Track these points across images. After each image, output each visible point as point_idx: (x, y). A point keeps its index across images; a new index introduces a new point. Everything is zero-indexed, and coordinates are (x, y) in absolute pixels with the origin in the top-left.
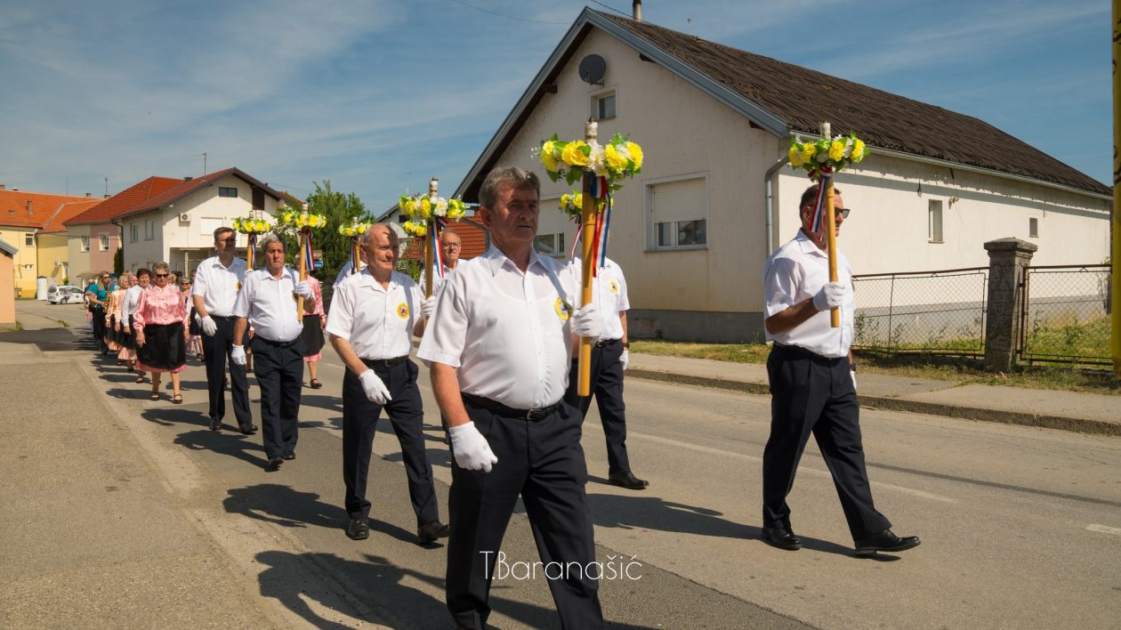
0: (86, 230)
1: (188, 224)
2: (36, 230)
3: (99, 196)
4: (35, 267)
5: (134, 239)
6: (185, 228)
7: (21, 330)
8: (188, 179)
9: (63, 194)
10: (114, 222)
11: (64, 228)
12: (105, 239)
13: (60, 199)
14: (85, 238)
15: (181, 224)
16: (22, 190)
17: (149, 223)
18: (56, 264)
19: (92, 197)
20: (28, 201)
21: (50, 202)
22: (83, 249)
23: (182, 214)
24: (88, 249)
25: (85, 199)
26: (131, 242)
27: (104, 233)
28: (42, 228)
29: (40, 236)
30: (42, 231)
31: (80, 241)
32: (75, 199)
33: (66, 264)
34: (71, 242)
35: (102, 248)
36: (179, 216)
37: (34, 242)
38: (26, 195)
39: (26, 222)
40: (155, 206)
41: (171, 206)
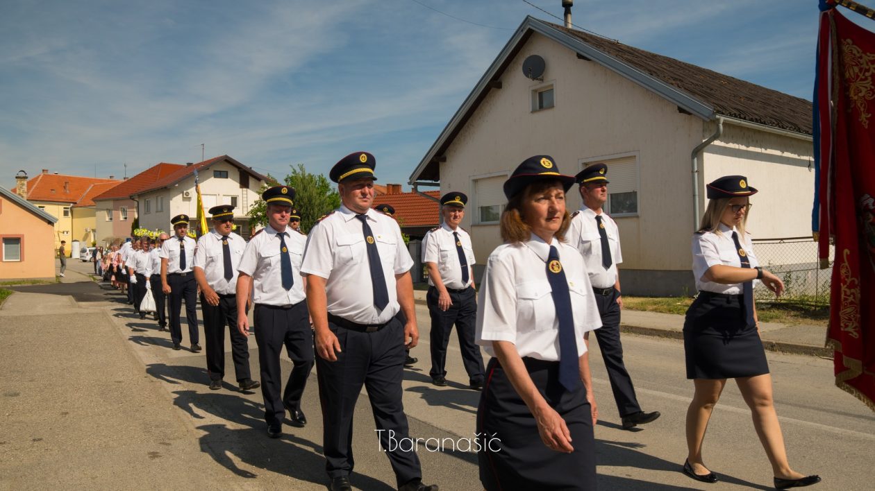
0: (110, 204)
1: (190, 199)
2: (72, 205)
3: (120, 179)
4: (70, 233)
5: (148, 211)
6: (188, 202)
7: (60, 283)
8: (190, 164)
9: (92, 177)
10: (132, 198)
11: (93, 203)
12: (124, 211)
13: (90, 181)
14: (109, 211)
15: (184, 199)
16: (62, 174)
17: (159, 198)
18: (86, 231)
19: (114, 179)
20: (66, 182)
21: (83, 182)
22: (107, 219)
23: (185, 192)
24: (111, 219)
25: (108, 181)
26: (145, 214)
27: (123, 207)
28: (76, 203)
29: (74, 209)
30: (76, 205)
31: (105, 213)
32: (101, 181)
33: (94, 231)
34: (98, 213)
35: (122, 218)
36: (183, 193)
37: (70, 214)
38: (64, 177)
39: (64, 198)
40: (164, 185)
41: (177, 185)
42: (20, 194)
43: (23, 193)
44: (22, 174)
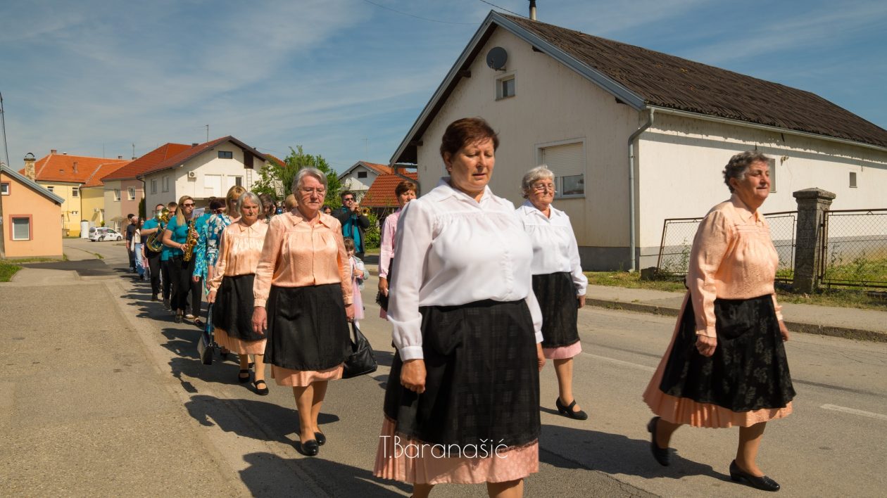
0: (118, 185)
1: (194, 179)
2: (80, 185)
3: (128, 159)
4: (79, 213)
5: (154, 191)
6: (193, 183)
7: (67, 261)
8: (195, 145)
9: (101, 157)
10: (139, 178)
11: (101, 183)
12: (132, 191)
13: (99, 161)
14: (117, 191)
15: (189, 179)
16: (70, 154)
17: (165, 178)
18: (95, 211)
19: (123, 159)
20: (74, 162)
21: (91, 163)
22: (115, 199)
23: (190, 172)
24: (119, 199)
25: (117, 161)
26: (152, 194)
27: (131, 187)
28: (84, 183)
29: (84, 190)
30: (85, 185)
31: (113, 193)
32: (109, 161)
33: (103, 211)
34: (106, 193)
35: (130, 198)
36: (188, 173)
37: (78, 194)
38: (72, 157)
39: (73, 178)
40: (170, 165)
41: (182, 166)
42: (28, 176)
43: (31, 173)
44: (30, 157)
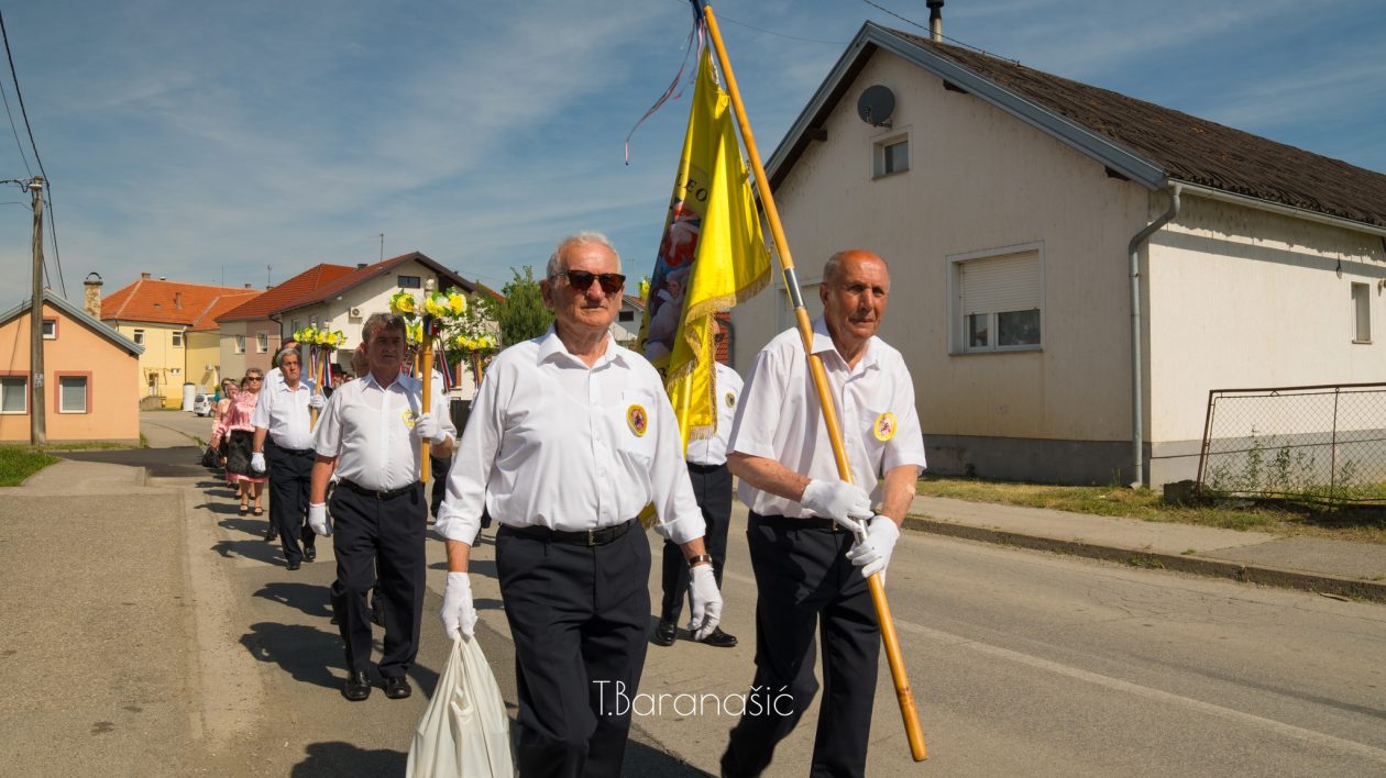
0: (242, 328)
2: (185, 328)
3: (260, 288)
4: (182, 372)
7: (147, 448)
8: (362, 266)
9: (219, 285)
10: (271, 317)
11: (215, 325)
12: (263, 338)
13: (214, 291)
14: (240, 337)
15: (351, 320)
16: (171, 279)
17: (315, 318)
18: (207, 368)
19: (252, 288)
20: (177, 293)
21: (203, 294)
22: (238, 350)
23: (352, 309)
24: (243, 350)
25: (243, 292)
27: (262, 332)
28: (191, 325)
29: (190, 335)
30: (192, 329)
31: (233, 341)
32: (231, 291)
33: (218, 368)
34: (224, 341)
35: (259, 349)
36: (349, 310)
37: (182, 342)
38: (175, 286)
39: (173, 317)
40: (320, 298)
41: (340, 298)
42: (90, 310)
43: (95, 308)
44: (94, 279)
